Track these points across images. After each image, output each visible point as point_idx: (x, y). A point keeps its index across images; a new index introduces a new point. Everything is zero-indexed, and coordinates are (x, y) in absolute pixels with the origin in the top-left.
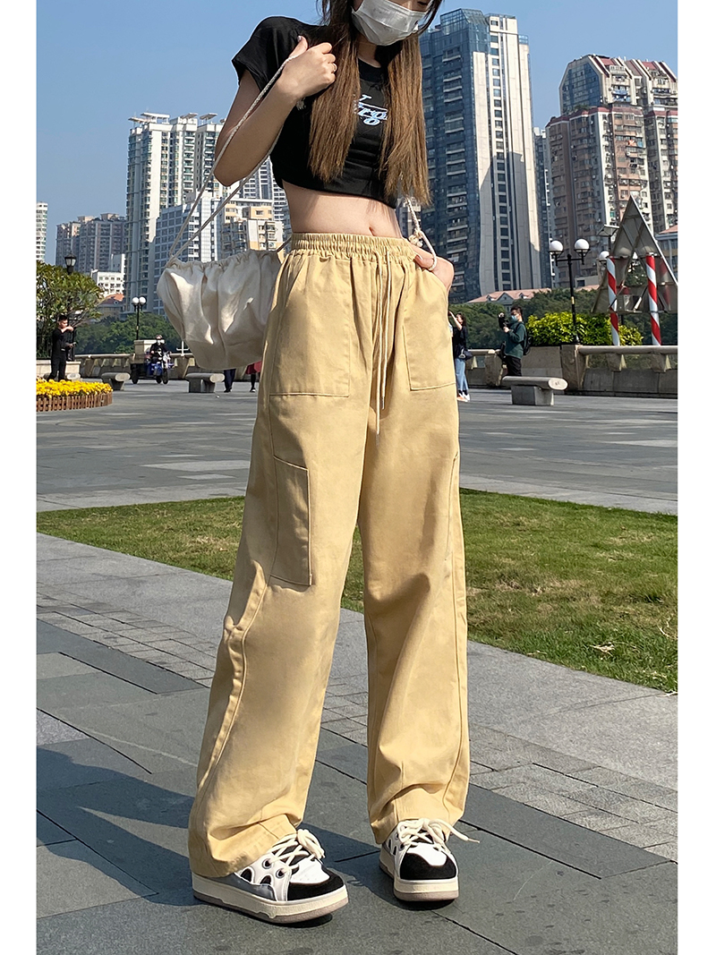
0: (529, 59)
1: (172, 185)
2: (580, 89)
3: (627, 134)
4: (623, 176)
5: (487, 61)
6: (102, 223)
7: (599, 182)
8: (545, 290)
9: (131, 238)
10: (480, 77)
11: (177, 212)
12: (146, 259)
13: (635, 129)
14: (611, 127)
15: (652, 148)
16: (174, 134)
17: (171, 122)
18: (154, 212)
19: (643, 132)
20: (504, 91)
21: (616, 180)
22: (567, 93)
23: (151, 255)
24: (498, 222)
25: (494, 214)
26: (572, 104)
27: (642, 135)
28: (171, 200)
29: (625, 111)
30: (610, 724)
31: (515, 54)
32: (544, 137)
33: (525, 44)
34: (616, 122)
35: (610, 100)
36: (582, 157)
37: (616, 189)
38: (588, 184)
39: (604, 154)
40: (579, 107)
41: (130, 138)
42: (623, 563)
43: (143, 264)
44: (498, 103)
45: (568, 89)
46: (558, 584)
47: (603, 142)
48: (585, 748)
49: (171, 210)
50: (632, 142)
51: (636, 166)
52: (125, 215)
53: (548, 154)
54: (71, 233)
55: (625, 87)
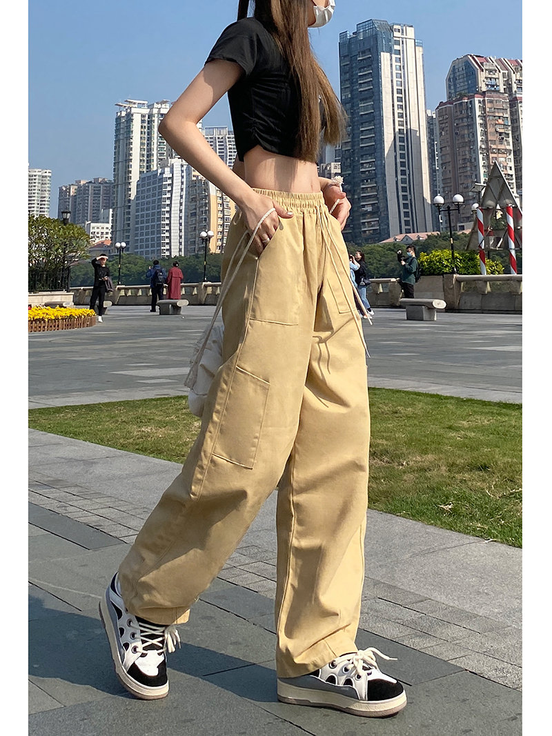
0: (423, 58)
1: (149, 155)
2: (461, 80)
3: (497, 114)
4: (493, 146)
5: (391, 59)
6: (95, 185)
7: (475, 151)
8: (435, 233)
9: (117, 197)
10: (386, 71)
11: (153, 175)
12: (129, 213)
13: (502, 111)
14: (484, 109)
15: (515, 125)
16: (150, 116)
17: (148, 107)
18: (135, 177)
19: (509, 113)
20: (405, 82)
21: (488, 149)
22: (452, 84)
23: (132, 210)
24: (399, 182)
25: (397, 176)
26: (455, 92)
27: (507, 115)
28: (149, 167)
29: (495, 97)
30: (443, 566)
31: (413, 55)
32: (434, 117)
33: (420, 46)
34: (488, 105)
35: (484, 89)
36: (463, 132)
37: (488, 156)
38: (467, 153)
39: (479, 129)
40: (460, 94)
41: (116, 119)
42: (466, 441)
43: (126, 216)
44: (399, 92)
45: (452, 80)
46: (419, 458)
47: (479, 121)
48: (422, 585)
49: (149, 174)
50: (500, 121)
51: (503, 138)
52: (112, 179)
53: (437, 131)
54: (69, 192)
55: (495, 79)
